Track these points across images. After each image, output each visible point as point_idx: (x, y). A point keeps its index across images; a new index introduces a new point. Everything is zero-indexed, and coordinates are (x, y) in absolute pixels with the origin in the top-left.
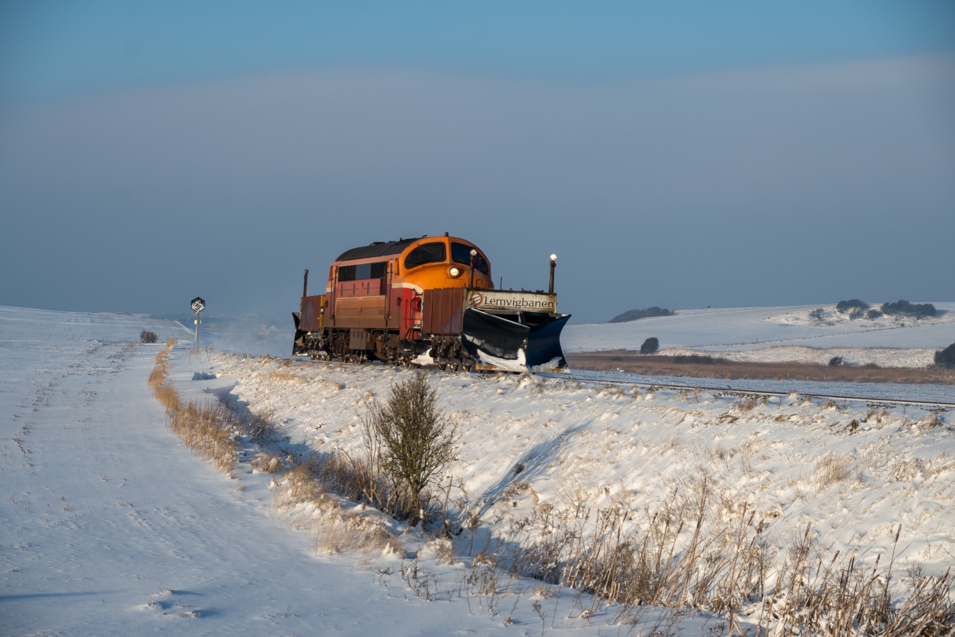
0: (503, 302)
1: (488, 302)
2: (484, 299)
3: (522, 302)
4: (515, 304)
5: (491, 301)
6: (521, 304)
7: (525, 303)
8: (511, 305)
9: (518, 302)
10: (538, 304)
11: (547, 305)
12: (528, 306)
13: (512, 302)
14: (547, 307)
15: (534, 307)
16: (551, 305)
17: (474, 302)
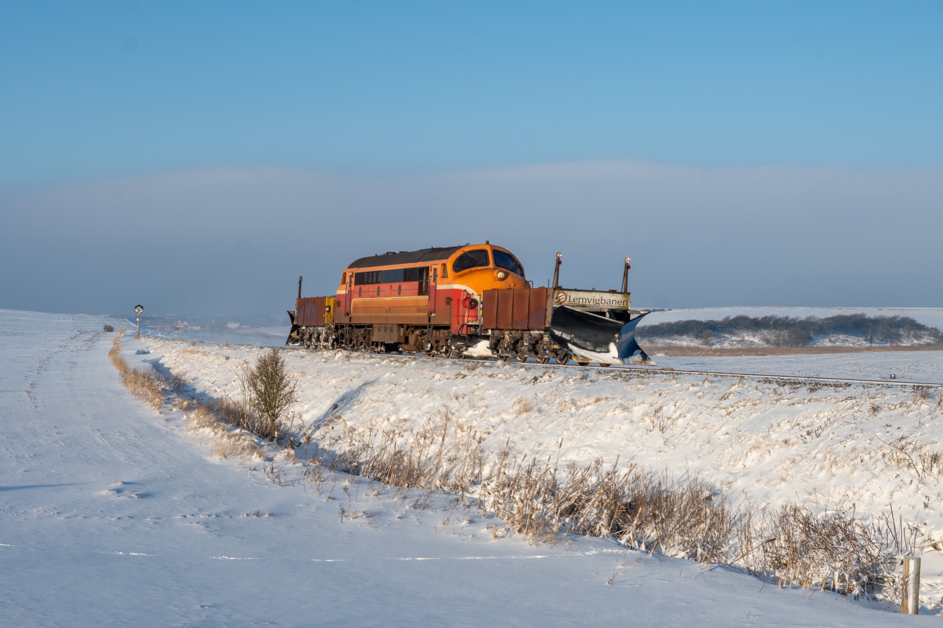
0: (584, 300)
1: (572, 300)
2: (568, 297)
3: (600, 301)
4: (595, 302)
5: (574, 300)
6: (600, 302)
7: (603, 302)
8: (592, 303)
9: (598, 301)
10: (614, 302)
11: (622, 303)
12: (606, 304)
13: (592, 300)
14: (622, 305)
15: (611, 305)
16: (625, 302)
17: (560, 300)
